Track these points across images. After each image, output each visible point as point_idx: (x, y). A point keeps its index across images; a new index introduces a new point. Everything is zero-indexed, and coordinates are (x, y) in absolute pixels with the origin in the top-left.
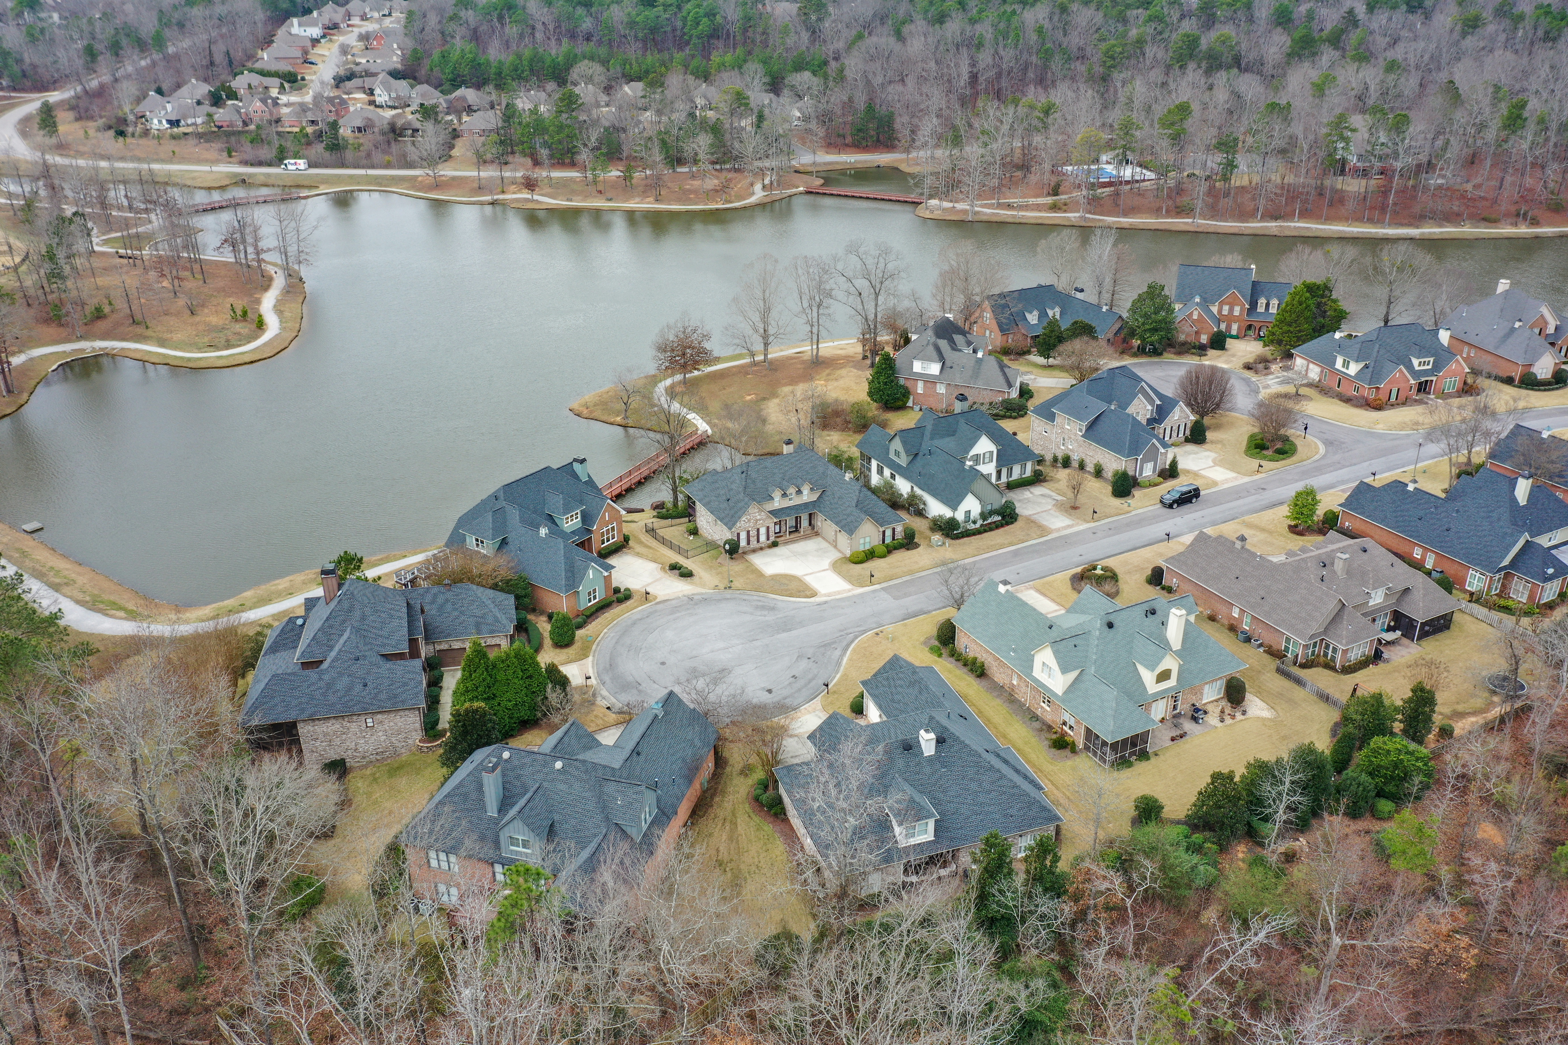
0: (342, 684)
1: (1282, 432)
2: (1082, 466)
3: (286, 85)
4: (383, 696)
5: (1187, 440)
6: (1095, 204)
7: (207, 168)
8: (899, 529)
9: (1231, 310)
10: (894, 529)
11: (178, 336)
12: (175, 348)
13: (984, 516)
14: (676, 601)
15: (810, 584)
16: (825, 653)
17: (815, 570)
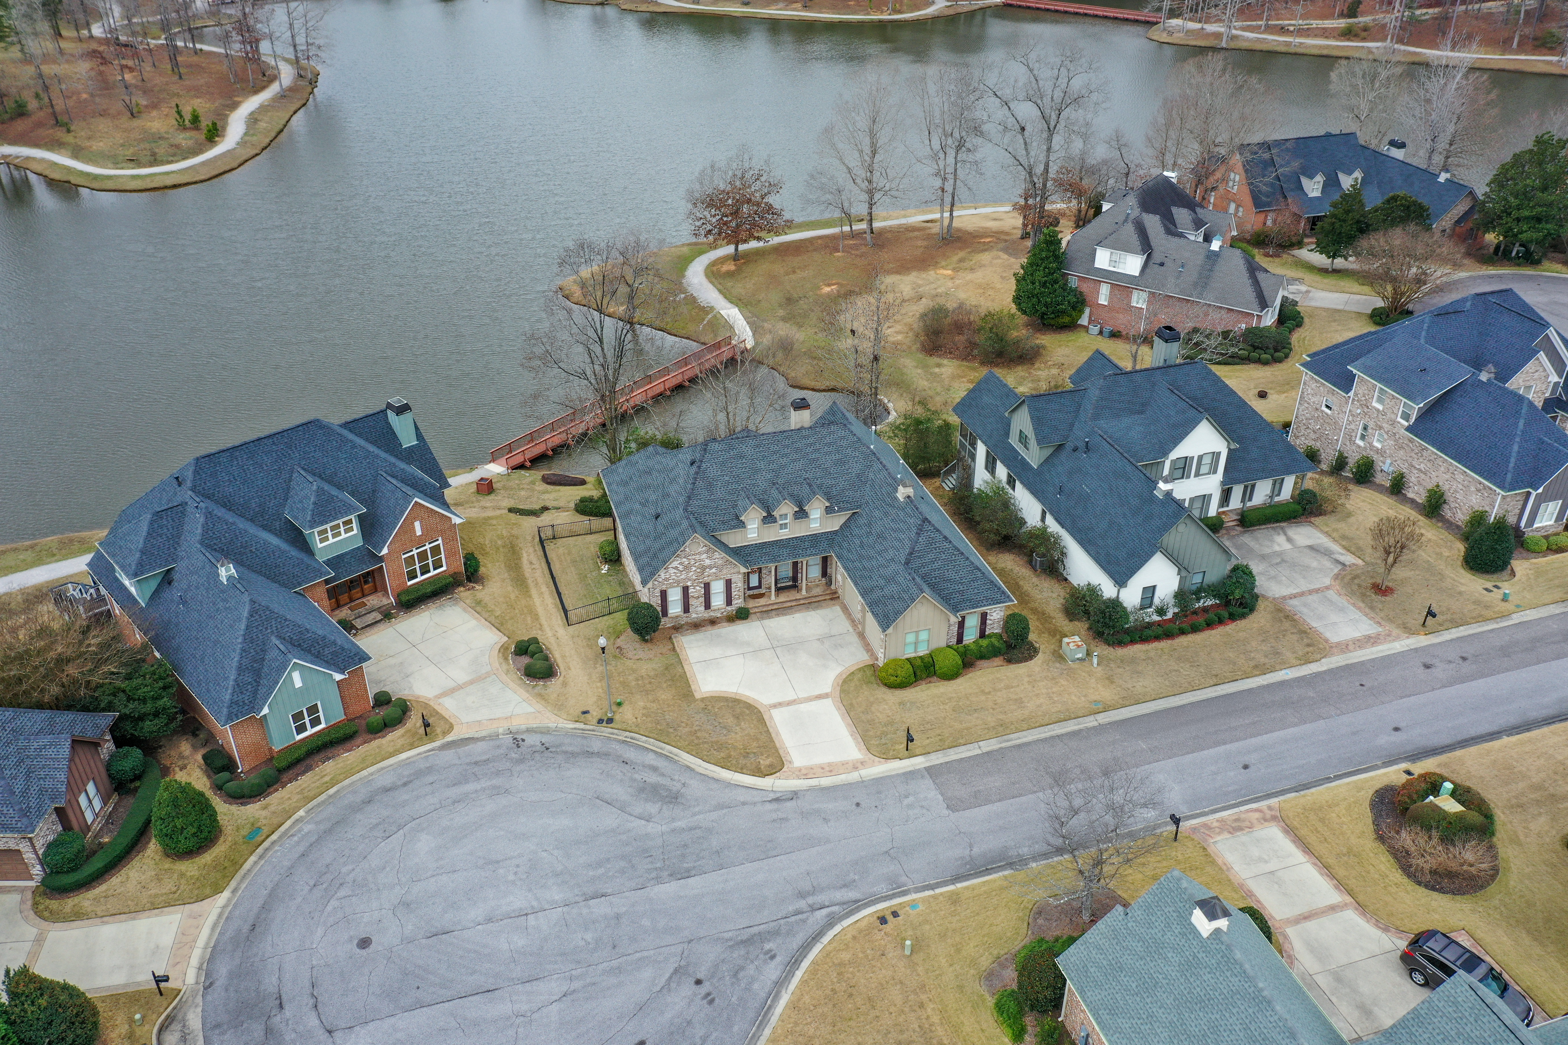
2: (1397, 487)
6: (1410, 30)
8: (997, 615)
10: (984, 617)
11: (98, 145)
12: (90, 161)
13: (1183, 597)
14: (481, 745)
15: (778, 733)
16: (742, 968)
17: (802, 695)
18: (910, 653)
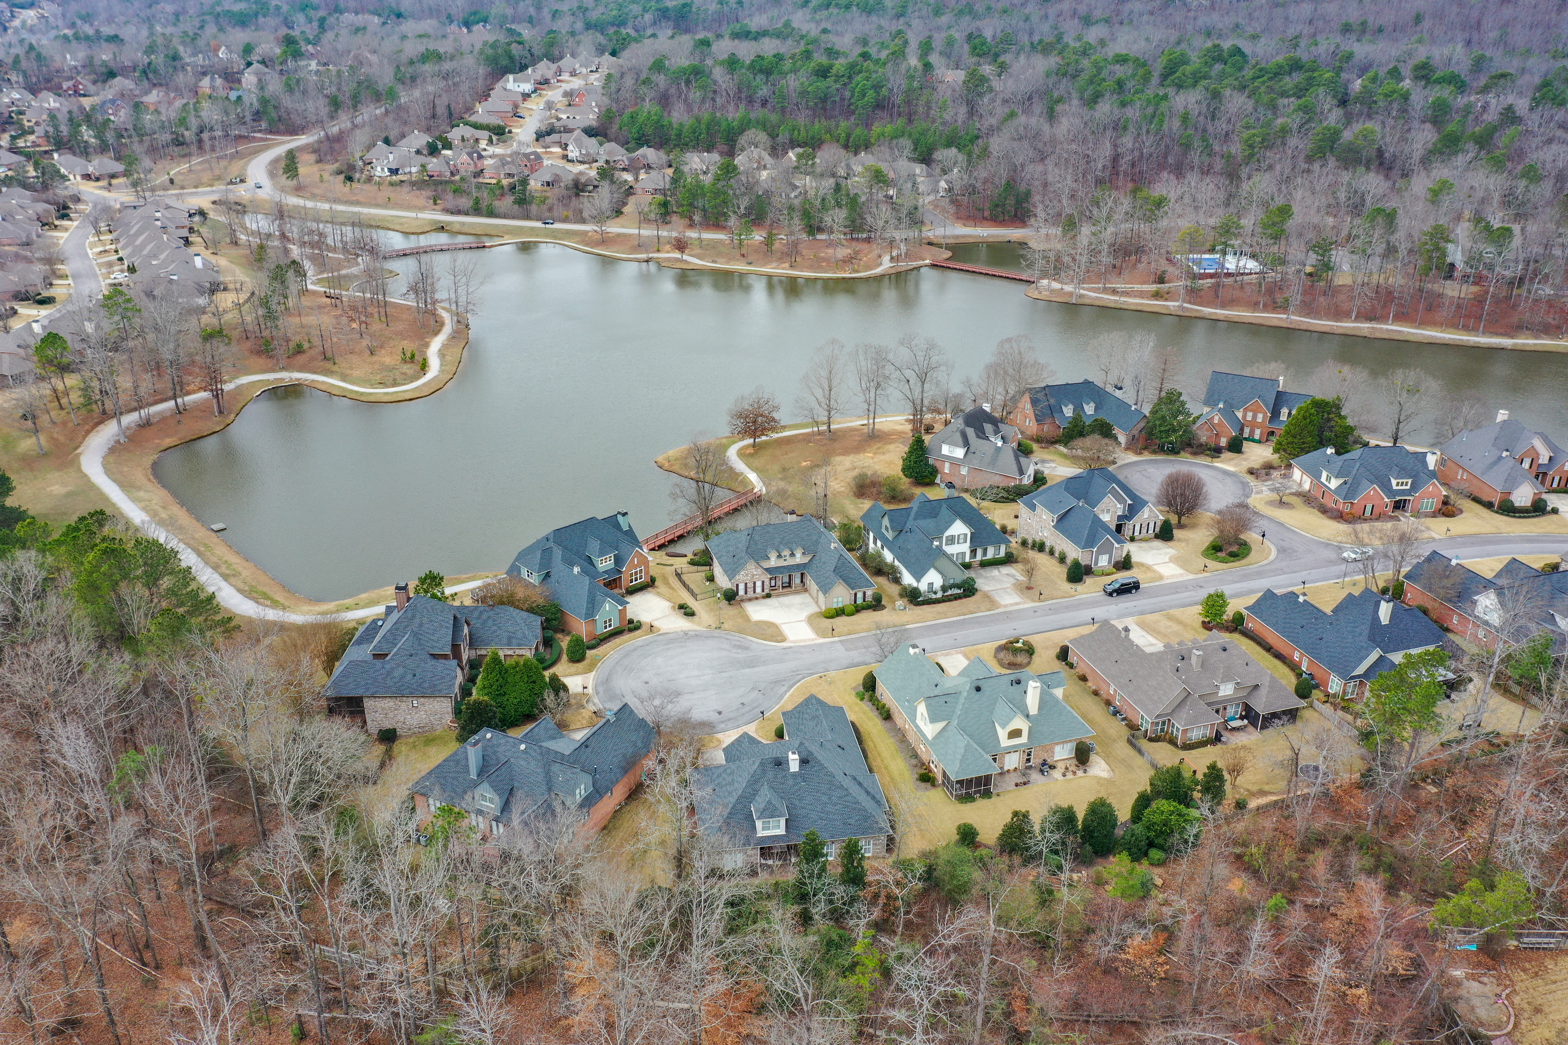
0: (397, 673)
1: (1243, 537)
2: (1052, 553)
3: (494, 138)
4: (426, 685)
5: (1157, 537)
6: (1193, 294)
7: (413, 215)
8: (869, 593)
9: (1255, 417)
10: (865, 593)
11: (357, 373)
12: (353, 383)
13: (944, 589)
14: (673, 635)
15: (784, 631)
16: (774, 688)
17: (793, 621)
18: (835, 606)
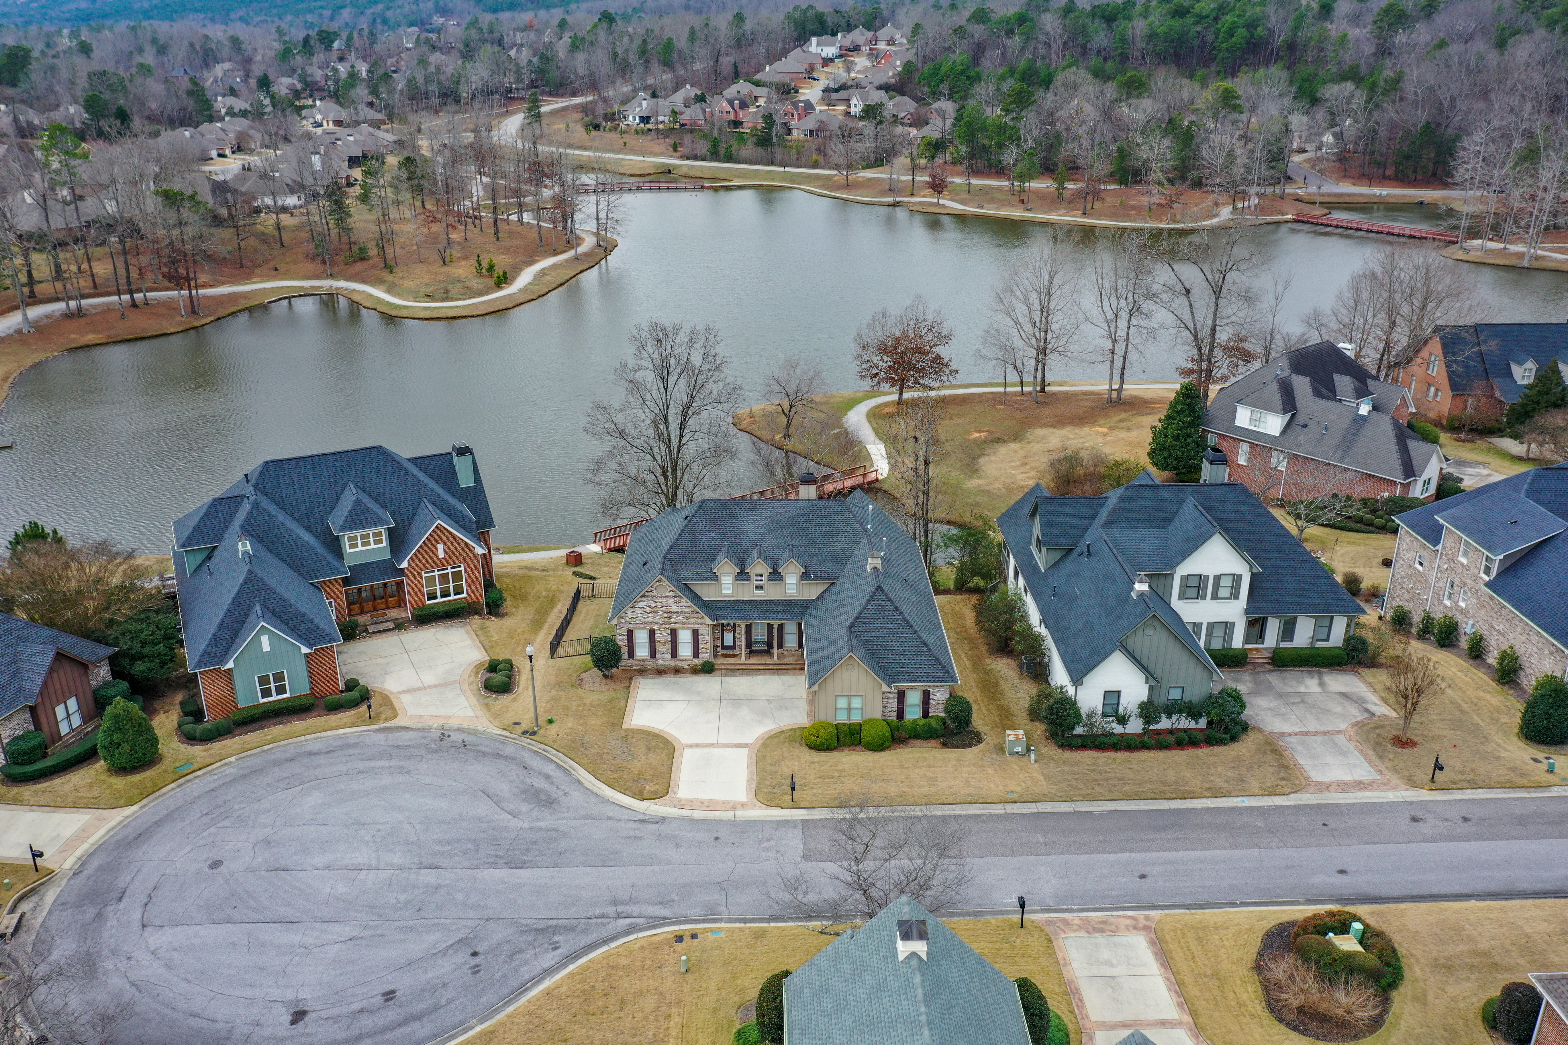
2: (1477, 652)
3: (775, 95)
8: (940, 696)
10: (926, 696)
13: (1148, 711)
14: (412, 734)
15: (679, 768)
16: (521, 951)
17: (722, 741)
18: (842, 718)
